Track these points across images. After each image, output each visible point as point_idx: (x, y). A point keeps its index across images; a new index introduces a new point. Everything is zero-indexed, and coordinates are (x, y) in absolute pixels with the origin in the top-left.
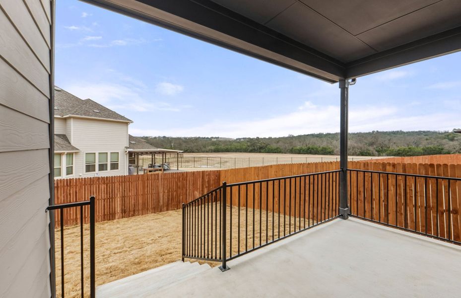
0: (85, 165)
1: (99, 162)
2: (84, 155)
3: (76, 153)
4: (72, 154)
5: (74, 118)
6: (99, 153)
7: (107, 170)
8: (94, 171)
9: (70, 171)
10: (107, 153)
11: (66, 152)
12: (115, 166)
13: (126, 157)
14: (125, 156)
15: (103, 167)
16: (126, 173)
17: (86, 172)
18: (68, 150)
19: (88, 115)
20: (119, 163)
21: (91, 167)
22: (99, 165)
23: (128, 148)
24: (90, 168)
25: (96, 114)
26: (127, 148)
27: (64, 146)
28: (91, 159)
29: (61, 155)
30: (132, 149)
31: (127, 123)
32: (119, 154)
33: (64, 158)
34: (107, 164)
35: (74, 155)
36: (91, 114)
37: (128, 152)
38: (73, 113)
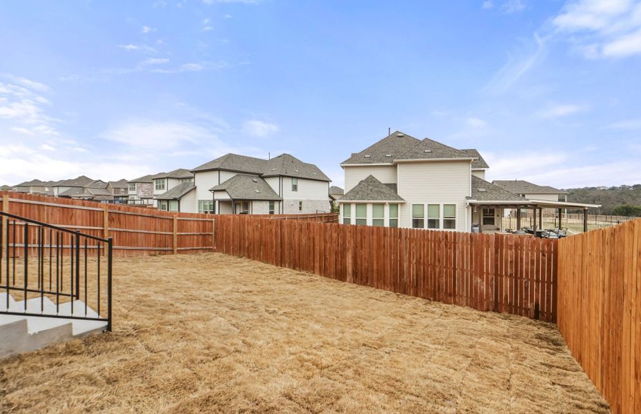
0: (411, 219)
1: (428, 216)
2: (411, 206)
3: (402, 204)
4: (397, 205)
5: (401, 163)
6: (429, 205)
7: (438, 227)
8: (423, 227)
9: (393, 224)
10: (439, 205)
11: (387, 202)
12: (450, 223)
13: (468, 211)
14: (466, 209)
15: (433, 223)
18: (390, 199)
19: (416, 158)
20: (457, 219)
21: (419, 223)
22: (429, 220)
23: (471, 198)
24: (417, 223)
25: (425, 155)
26: (468, 198)
27: (388, 195)
28: (418, 213)
29: (383, 204)
30: (478, 199)
31: (469, 161)
32: (457, 207)
33: (387, 209)
34: (438, 220)
35: (399, 206)
36: (419, 155)
37: (471, 205)
38: (399, 158)
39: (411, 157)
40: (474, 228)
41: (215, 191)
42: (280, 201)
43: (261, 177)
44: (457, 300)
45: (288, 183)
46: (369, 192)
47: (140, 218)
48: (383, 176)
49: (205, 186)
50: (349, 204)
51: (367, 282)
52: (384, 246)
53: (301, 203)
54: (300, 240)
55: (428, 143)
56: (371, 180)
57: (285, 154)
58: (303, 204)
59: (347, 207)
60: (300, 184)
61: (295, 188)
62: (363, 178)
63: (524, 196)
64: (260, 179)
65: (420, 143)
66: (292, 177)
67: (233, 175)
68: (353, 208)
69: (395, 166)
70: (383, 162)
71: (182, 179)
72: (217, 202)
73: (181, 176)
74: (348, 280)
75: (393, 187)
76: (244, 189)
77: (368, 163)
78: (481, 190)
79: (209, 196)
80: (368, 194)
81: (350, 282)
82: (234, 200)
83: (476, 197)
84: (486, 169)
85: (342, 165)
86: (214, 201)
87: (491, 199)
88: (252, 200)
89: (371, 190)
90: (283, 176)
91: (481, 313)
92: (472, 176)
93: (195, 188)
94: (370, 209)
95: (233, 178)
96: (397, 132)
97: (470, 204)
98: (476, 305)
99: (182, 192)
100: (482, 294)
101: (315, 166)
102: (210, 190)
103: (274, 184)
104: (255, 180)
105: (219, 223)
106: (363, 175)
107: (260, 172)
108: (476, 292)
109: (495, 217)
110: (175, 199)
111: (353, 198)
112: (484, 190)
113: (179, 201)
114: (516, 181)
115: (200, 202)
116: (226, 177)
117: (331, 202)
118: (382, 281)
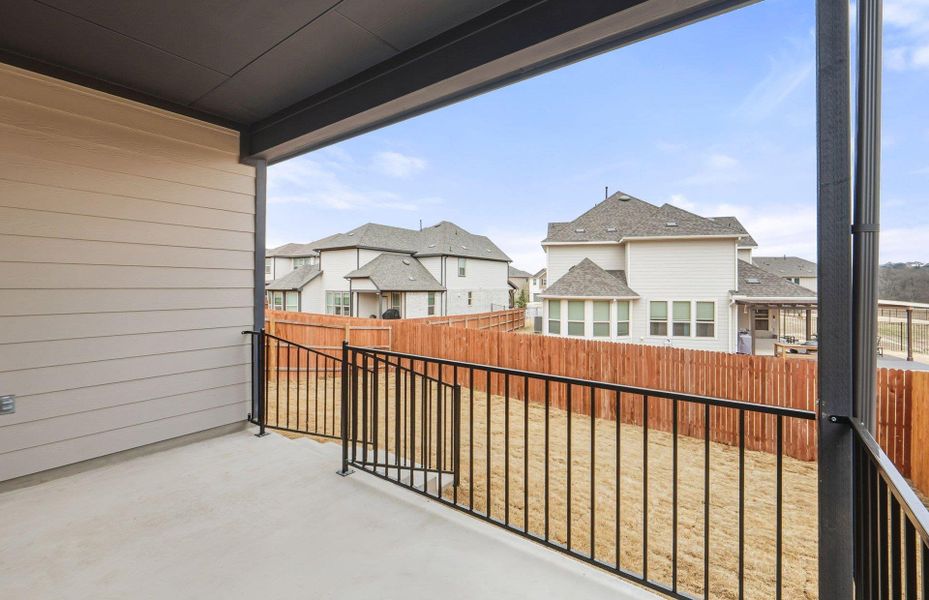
0: (648, 322)
2: (649, 304)
3: (634, 300)
4: (628, 301)
5: (632, 242)
6: (674, 302)
7: (689, 335)
8: (665, 334)
9: (623, 330)
10: (689, 302)
11: (615, 298)
12: (706, 329)
13: (733, 312)
14: (730, 309)
15: (681, 329)
16: (733, 349)
17: (651, 334)
18: (618, 295)
19: (655, 234)
20: (716, 323)
21: (660, 328)
22: (674, 324)
23: (737, 293)
24: (657, 328)
25: (668, 229)
26: (732, 293)
27: (615, 289)
28: (659, 313)
29: (609, 302)
30: (748, 295)
31: (734, 240)
32: (716, 306)
33: (614, 308)
34: (689, 324)
35: (631, 304)
36: (659, 231)
37: (738, 302)
38: (630, 235)
39: (648, 233)
40: (742, 336)
41: (352, 278)
42: (442, 292)
43: (413, 255)
44: (767, 446)
45: (453, 265)
46: (587, 283)
47: (308, 328)
48: (604, 260)
49: (337, 271)
50: (558, 301)
51: (632, 418)
52: (658, 373)
53: (470, 294)
54: (528, 359)
55: (670, 211)
56: (587, 265)
57: (444, 223)
58: (473, 294)
59: (554, 305)
60: (470, 265)
61: (462, 272)
62: (577, 262)
63: (797, 281)
64: (413, 260)
65: (658, 212)
66: (459, 257)
67: (376, 255)
68: (564, 307)
69: (623, 245)
70: (605, 239)
71: (295, 258)
72: (355, 295)
73: (294, 254)
74: (603, 415)
75: (620, 274)
76: (394, 275)
77: (583, 241)
78: (750, 280)
79: (345, 286)
80: (586, 287)
81: (605, 418)
82: (382, 292)
83: (745, 291)
84: (753, 248)
85: (546, 243)
86: (352, 294)
87: (767, 295)
88: (405, 292)
89: (590, 281)
90: (447, 256)
91: (804, 464)
92: (739, 260)
93: (321, 274)
94: (589, 308)
95: (376, 259)
96: (618, 192)
97: (736, 301)
98: (795, 452)
99: (303, 278)
100: (803, 439)
101: (486, 238)
102: (346, 278)
103: (433, 266)
104: (407, 262)
105: (399, 333)
106: (575, 258)
107: (412, 250)
108: (795, 436)
109: (770, 319)
110: (294, 290)
111: (564, 292)
112: (755, 280)
113: (300, 292)
114: (785, 258)
115: (328, 293)
116: (367, 257)
117: (511, 292)
118: (655, 419)
